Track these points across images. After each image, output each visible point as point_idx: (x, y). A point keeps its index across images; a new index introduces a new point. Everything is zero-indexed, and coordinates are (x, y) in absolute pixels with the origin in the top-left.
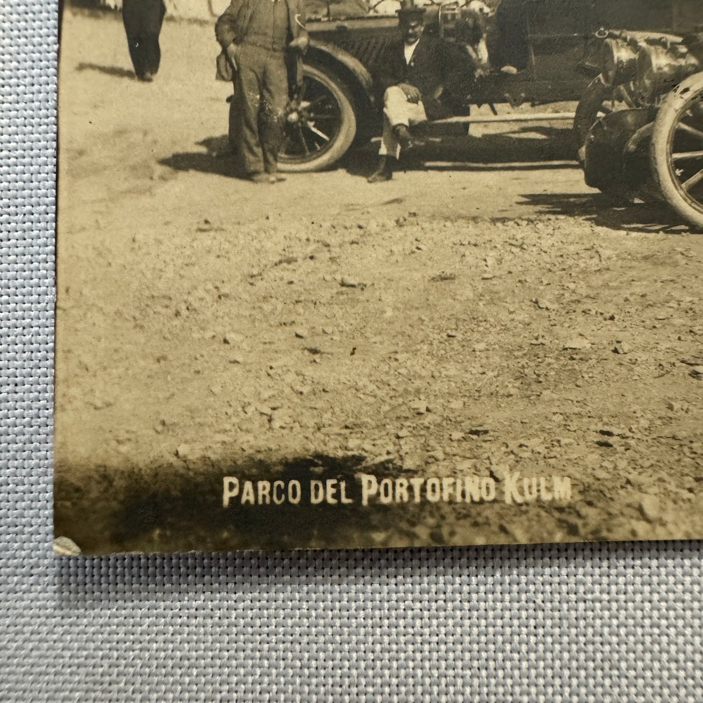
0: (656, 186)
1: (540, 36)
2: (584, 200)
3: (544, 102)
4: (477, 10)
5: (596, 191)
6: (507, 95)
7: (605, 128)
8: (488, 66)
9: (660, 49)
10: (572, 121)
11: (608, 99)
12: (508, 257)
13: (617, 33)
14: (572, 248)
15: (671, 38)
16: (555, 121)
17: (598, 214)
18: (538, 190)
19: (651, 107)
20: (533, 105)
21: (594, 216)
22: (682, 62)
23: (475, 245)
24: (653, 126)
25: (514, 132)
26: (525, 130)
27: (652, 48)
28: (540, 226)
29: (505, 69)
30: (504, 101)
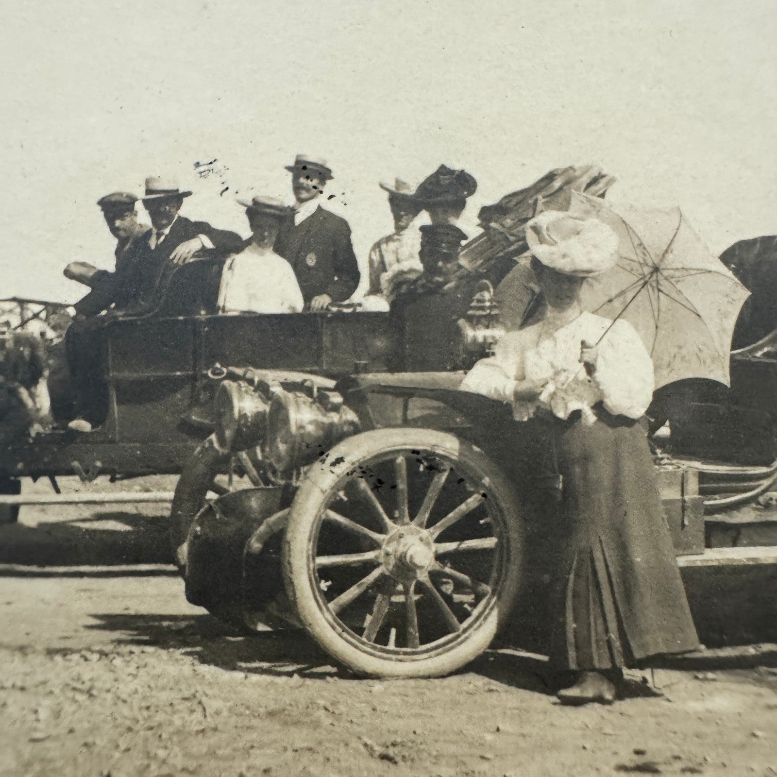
0: (291, 606)
1: (127, 374)
2: (183, 624)
3: (130, 475)
4: (37, 335)
5: (201, 611)
6: (76, 464)
7: (218, 516)
8: (51, 419)
9: (302, 397)
10: (169, 505)
11: (224, 473)
12: (69, 708)
13: (239, 371)
14: (164, 696)
15: (320, 381)
16: (144, 504)
17: (205, 647)
18: (116, 608)
19: (288, 486)
20: (113, 480)
21: (198, 649)
22: (334, 417)
23: (23, 689)
24: (289, 513)
25: (84, 520)
26: (100, 517)
27: (290, 396)
28: (118, 661)
29: (73, 424)
30: (71, 472)
